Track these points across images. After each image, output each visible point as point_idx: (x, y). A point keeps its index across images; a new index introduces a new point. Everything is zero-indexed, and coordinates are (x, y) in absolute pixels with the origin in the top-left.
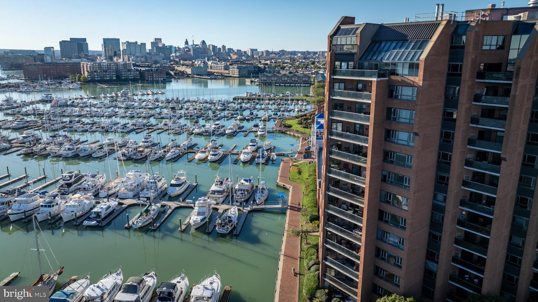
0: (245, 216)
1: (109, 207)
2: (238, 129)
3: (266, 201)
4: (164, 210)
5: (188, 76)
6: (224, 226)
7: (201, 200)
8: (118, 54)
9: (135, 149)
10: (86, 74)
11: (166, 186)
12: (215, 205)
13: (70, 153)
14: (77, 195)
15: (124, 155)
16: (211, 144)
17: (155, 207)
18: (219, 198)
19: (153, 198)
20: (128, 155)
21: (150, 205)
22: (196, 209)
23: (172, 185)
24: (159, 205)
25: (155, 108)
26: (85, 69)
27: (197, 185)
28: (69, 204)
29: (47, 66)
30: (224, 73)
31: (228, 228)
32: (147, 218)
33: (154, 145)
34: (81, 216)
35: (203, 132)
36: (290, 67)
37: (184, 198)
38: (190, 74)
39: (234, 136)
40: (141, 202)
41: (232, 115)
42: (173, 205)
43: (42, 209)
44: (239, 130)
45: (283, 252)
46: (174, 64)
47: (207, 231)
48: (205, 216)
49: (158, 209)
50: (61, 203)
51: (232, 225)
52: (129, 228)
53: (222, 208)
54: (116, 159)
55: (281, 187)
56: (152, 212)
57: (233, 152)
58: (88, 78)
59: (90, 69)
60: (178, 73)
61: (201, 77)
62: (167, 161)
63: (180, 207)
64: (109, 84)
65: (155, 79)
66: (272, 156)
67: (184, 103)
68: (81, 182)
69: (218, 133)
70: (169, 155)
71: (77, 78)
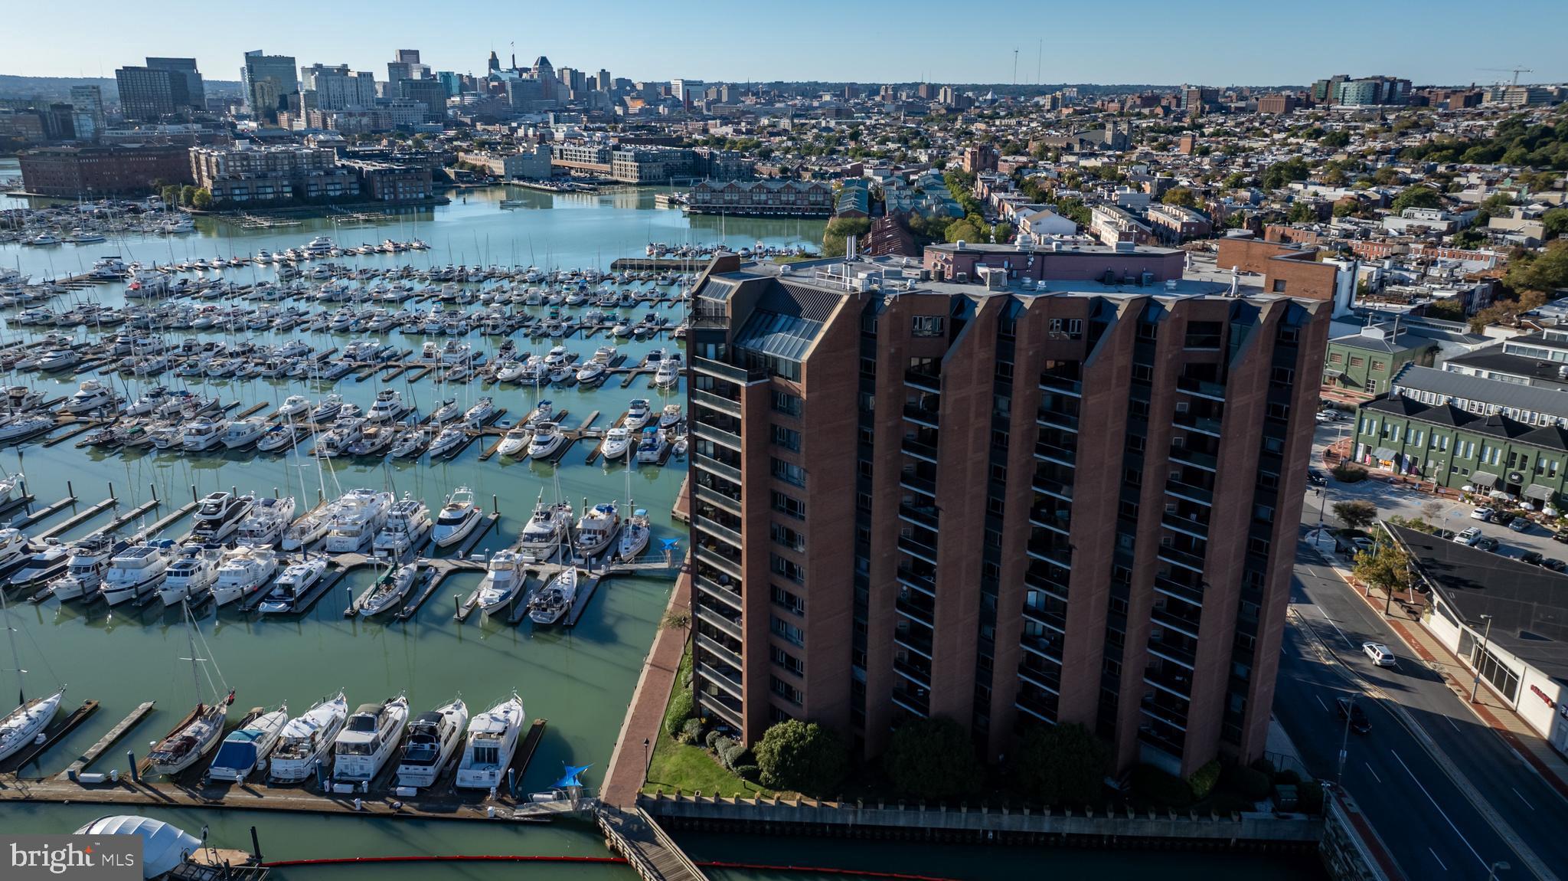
0: (592, 587)
1: (309, 573)
2: (611, 365)
3: (641, 556)
4: (424, 578)
5: (495, 182)
6: (545, 610)
7: (501, 556)
8: (293, 103)
9: (356, 430)
10: (208, 183)
11: (429, 522)
12: (531, 564)
13: (202, 442)
14: (240, 550)
15: (330, 445)
16: (537, 413)
17: (406, 572)
18: (541, 549)
19: (400, 551)
20: (340, 445)
21: (396, 568)
22: (491, 575)
23: (442, 522)
24: (413, 566)
25: (403, 300)
26: (204, 168)
27: (498, 518)
28: (226, 569)
29: (92, 158)
30: (599, 169)
31: (553, 613)
32: (389, 595)
33: (402, 415)
34: (253, 593)
35: (521, 376)
36: (787, 150)
37: (467, 549)
38: (502, 177)
39: (597, 387)
40: (376, 558)
41: (602, 320)
42: (444, 565)
43: (170, 579)
44: (612, 369)
45: (650, 659)
46: (456, 140)
47: (510, 619)
48: (508, 589)
49: (411, 575)
50: (207, 565)
51: (562, 606)
52: (354, 616)
53: (545, 570)
54: (313, 455)
55: (681, 521)
56: (399, 583)
57: (589, 434)
58: (214, 196)
59: (218, 171)
60: (468, 175)
61: (533, 185)
62: (433, 458)
63: (459, 571)
64: (275, 216)
65: (402, 197)
66: (676, 445)
67: (480, 282)
68: (241, 515)
69: (560, 378)
70: (436, 444)
71: (182, 197)
